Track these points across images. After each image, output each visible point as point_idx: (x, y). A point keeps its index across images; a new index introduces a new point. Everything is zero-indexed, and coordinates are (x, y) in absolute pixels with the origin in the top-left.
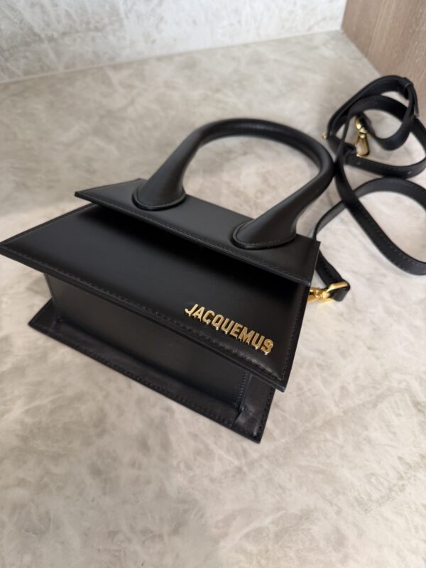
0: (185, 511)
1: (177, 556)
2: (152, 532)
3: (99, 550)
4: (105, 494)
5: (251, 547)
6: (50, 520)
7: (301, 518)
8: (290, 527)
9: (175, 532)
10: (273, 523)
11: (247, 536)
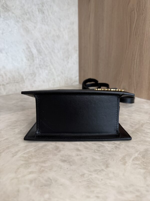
0: (106, 161)
1: (114, 173)
2: (98, 170)
3: (80, 182)
4: (71, 165)
5: (137, 162)
6: (51, 180)
7: (146, 151)
8: (145, 154)
9: (107, 167)
10: (138, 155)
11: (133, 160)
